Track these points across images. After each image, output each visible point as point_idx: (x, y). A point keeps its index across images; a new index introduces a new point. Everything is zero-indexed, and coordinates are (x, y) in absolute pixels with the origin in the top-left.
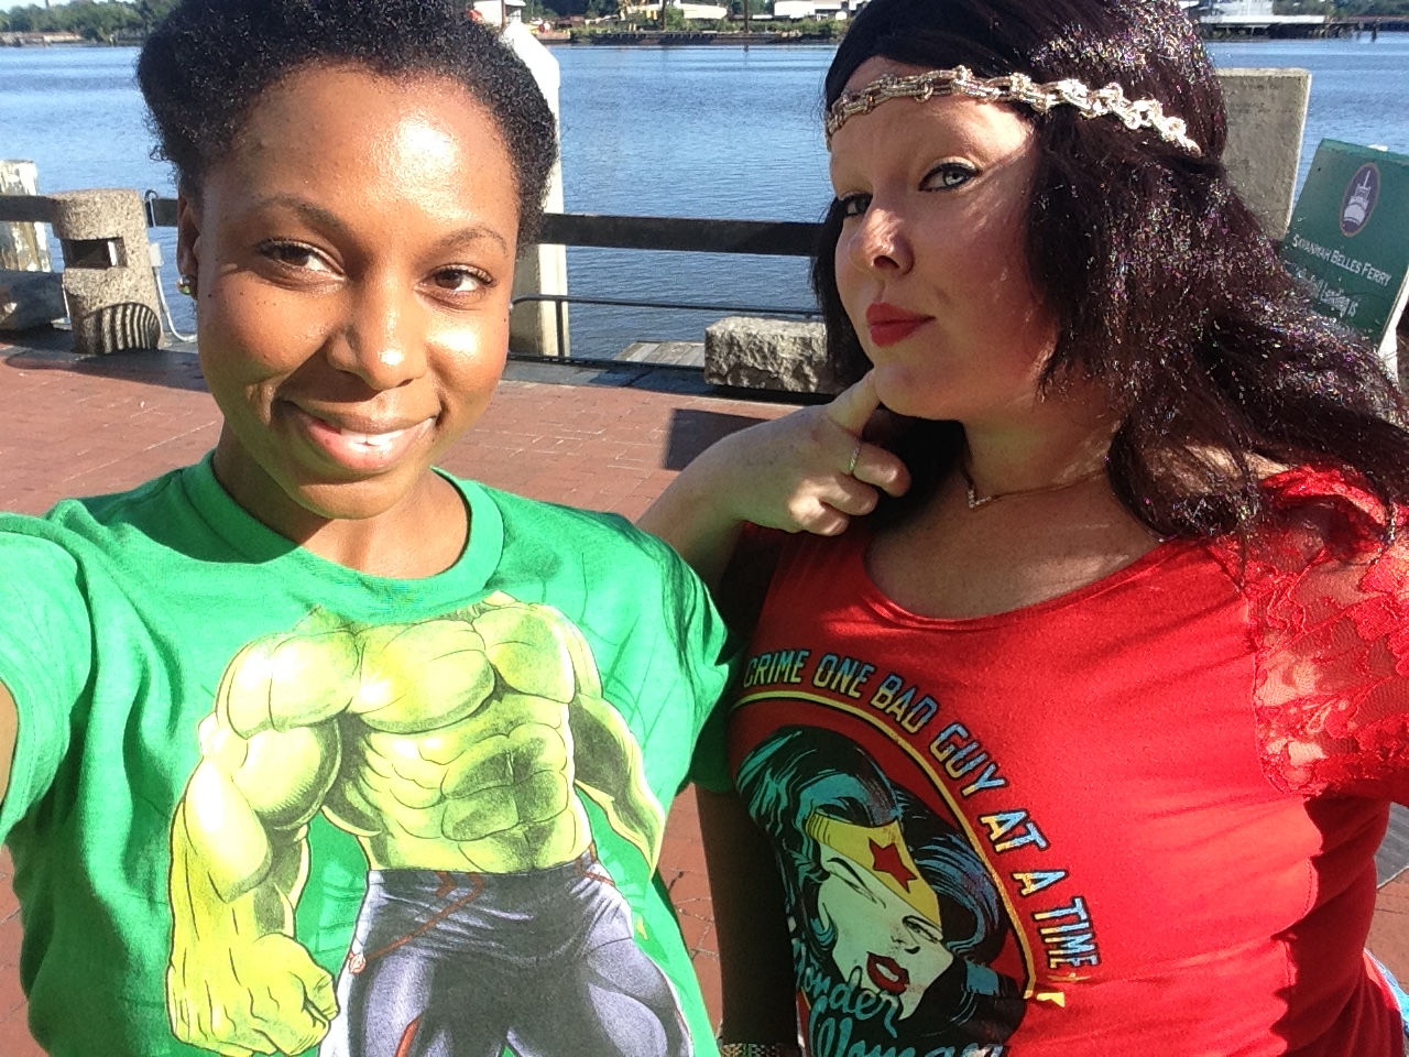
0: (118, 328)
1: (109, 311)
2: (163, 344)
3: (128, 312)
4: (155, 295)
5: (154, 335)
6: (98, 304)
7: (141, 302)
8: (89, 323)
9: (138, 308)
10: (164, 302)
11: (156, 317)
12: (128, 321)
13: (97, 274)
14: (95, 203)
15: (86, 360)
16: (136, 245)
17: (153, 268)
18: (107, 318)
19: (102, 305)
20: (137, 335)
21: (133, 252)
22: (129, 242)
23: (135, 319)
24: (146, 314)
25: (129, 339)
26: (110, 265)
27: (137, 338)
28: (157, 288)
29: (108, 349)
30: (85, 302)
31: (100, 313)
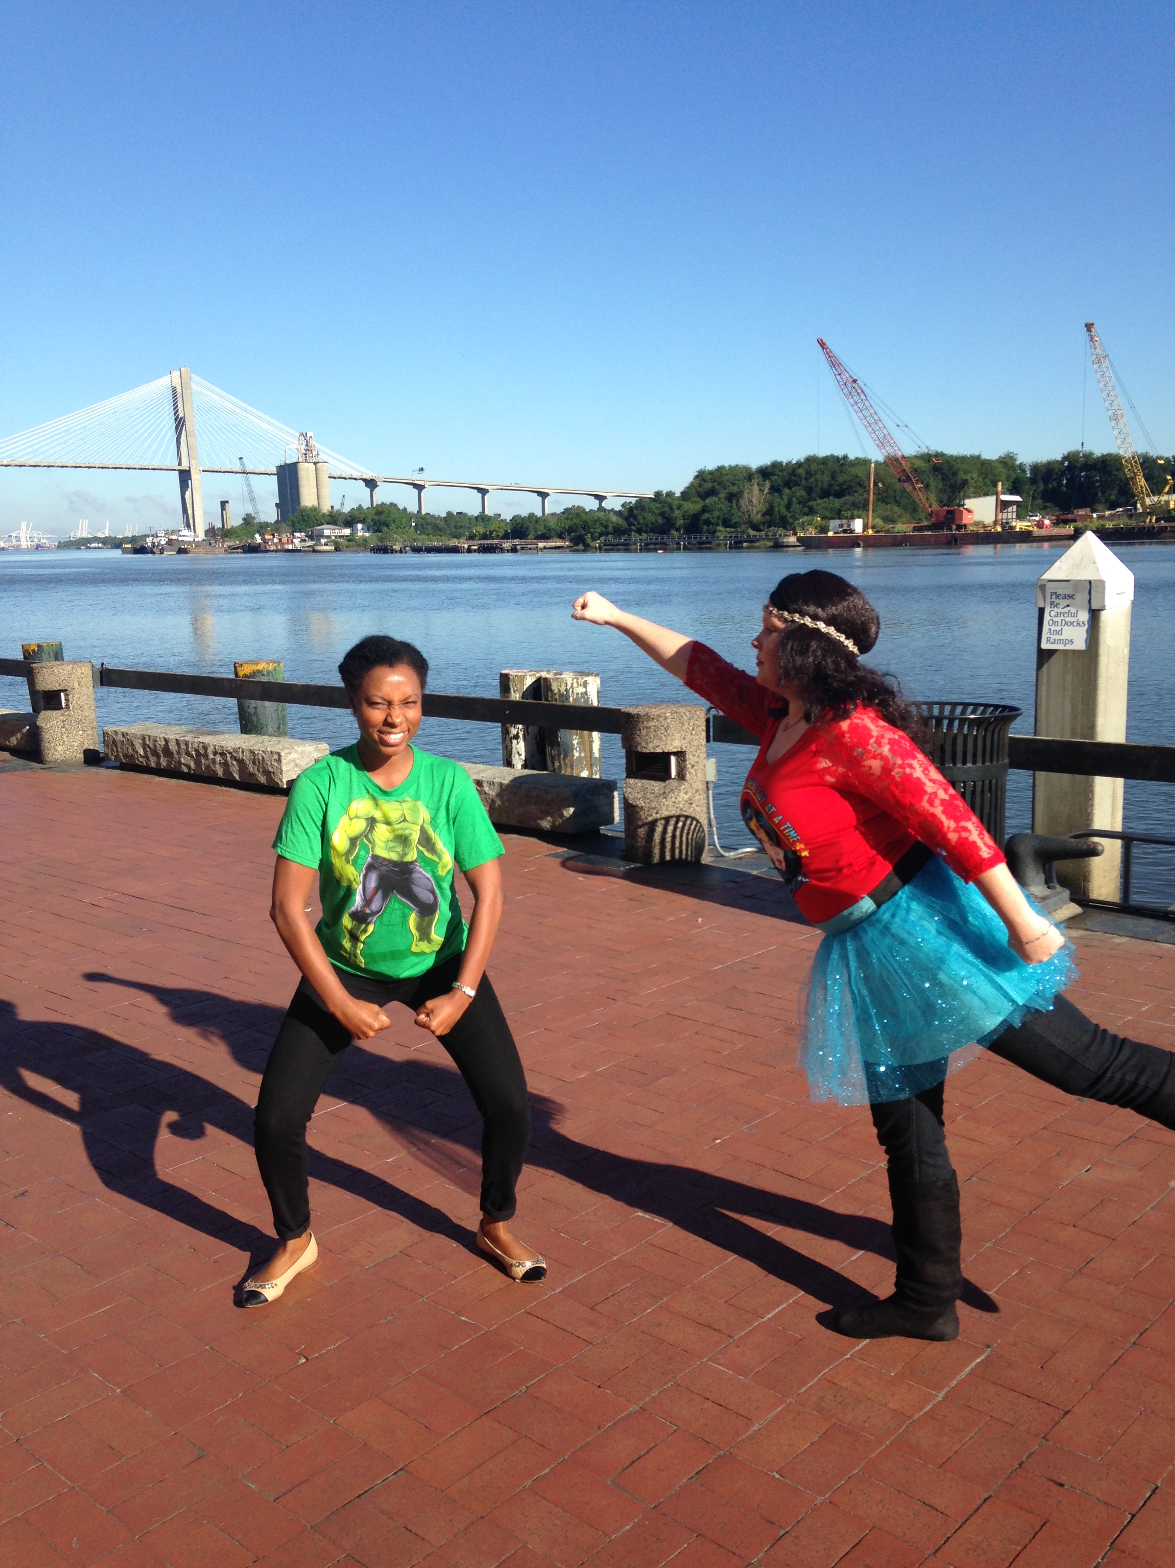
0: (669, 839)
1: (663, 822)
2: (706, 859)
3: (680, 824)
4: (705, 810)
5: (699, 849)
6: (654, 815)
7: (693, 815)
8: (642, 832)
9: (688, 822)
10: (712, 817)
11: (703, 831)
12: (678, 833)
13: (656, 786)
14: (666, 718)
15: (634, 869)
16: (696, 759)
17: (707, 783)
18: (659, 829)
19: (658, 816)
20: (684, 847)
21: (693, 766)
22: (691, 756)
23: (685, 832)
24: (696, 826)
25: (677, 851)
26: (669, 777)
27: (684, 852)
28: (708, 804)
29: (656, 859)
30: (642, 813)
31: (653, 824)
